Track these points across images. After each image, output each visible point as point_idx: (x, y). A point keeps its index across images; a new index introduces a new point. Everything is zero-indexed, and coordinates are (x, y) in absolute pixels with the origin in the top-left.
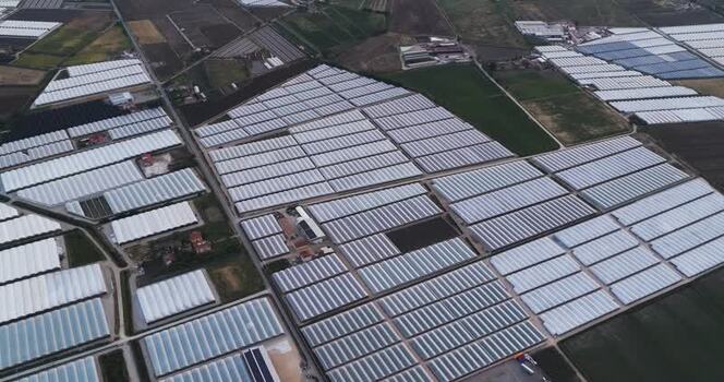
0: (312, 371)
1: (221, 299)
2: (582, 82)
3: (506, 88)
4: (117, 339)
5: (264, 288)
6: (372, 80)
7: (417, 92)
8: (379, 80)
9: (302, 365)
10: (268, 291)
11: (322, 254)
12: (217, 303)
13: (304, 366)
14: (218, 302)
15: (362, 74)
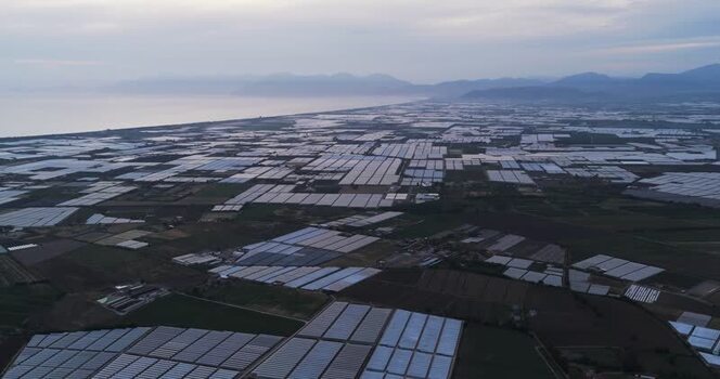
2: (270, 281)
3: (224, 301)
6: (103, 332)
7: (157, 326)
8: (111, 328)
15: (89, 329)
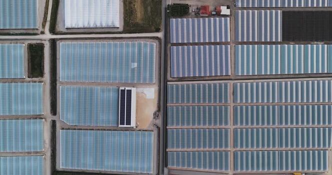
0: (159, 122)
1: (124, 28)
4: (43, 33)
5: (158, 30)
9: (155, 114)
10: (160, 35)
11: (218, 14)
12: (119, 30)
13: (156, 115)
14: (121, 29)
